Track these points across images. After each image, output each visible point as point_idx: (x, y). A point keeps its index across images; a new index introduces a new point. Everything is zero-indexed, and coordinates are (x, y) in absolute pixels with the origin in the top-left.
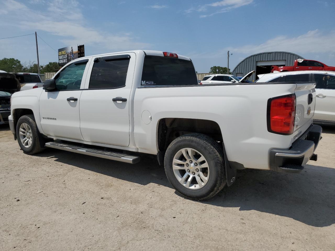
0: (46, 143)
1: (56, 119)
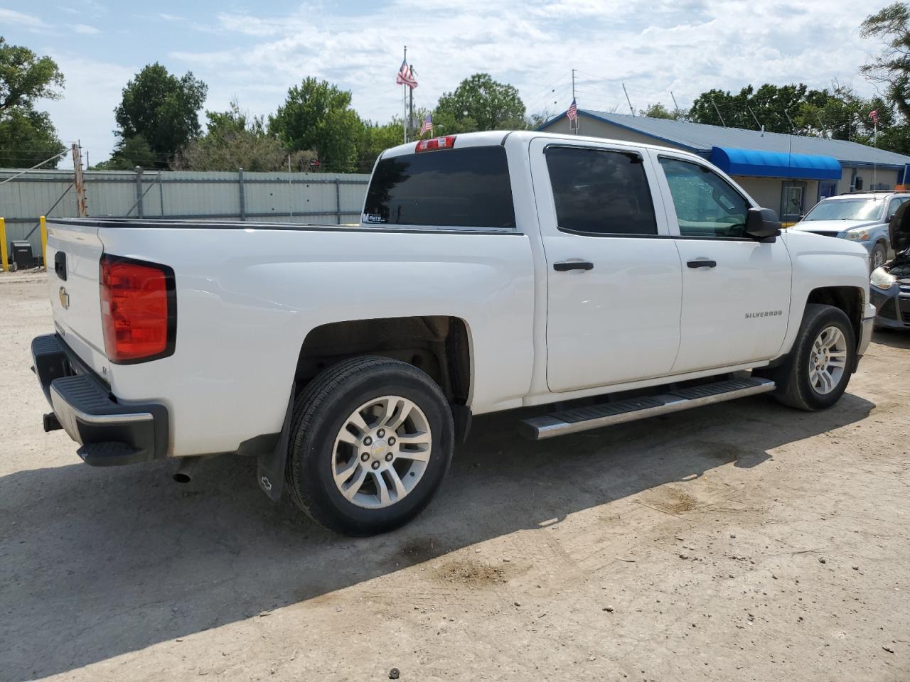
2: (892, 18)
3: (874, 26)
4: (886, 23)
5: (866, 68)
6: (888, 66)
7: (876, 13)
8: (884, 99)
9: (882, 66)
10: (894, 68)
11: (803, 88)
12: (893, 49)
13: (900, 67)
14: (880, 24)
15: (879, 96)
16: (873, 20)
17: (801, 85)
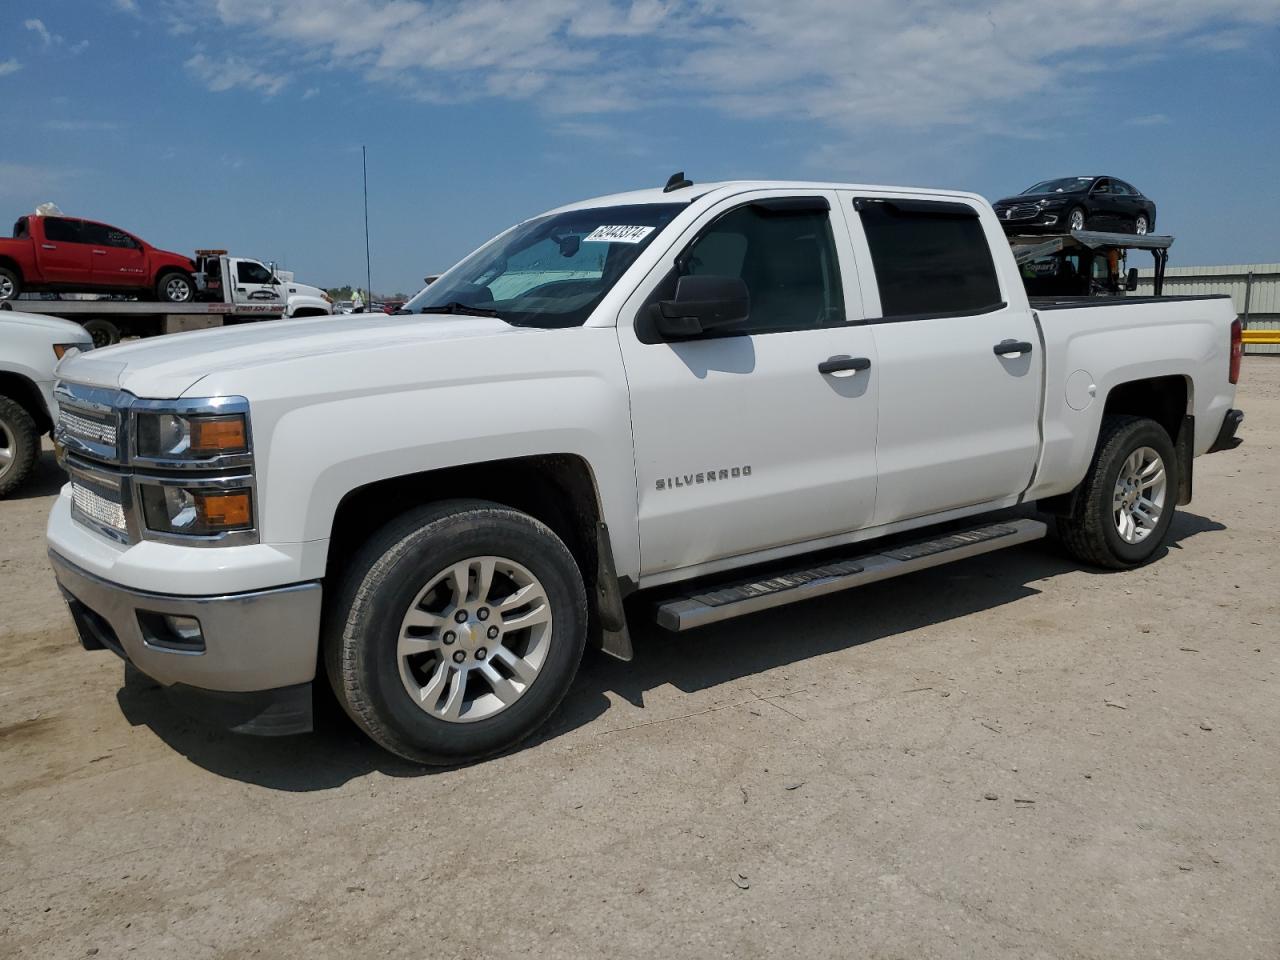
0: (629, 660)
1: (748, 470)
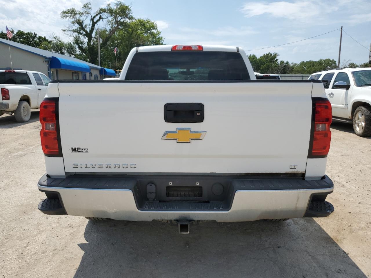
2: (71, 13)
3: (65, 15)
4: (70, 15)
5: (64, 31)
6: (72, 31)
7: (65, 10)
8: (72, 43)
9: (70, 31)
10: (74, 32)
11: (35, 35)
12: (72, 25)
13: (76, 32)
14: (67, 15)
15: (70, 42)
16: (64, 13)
17: (34, 33)
